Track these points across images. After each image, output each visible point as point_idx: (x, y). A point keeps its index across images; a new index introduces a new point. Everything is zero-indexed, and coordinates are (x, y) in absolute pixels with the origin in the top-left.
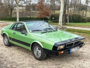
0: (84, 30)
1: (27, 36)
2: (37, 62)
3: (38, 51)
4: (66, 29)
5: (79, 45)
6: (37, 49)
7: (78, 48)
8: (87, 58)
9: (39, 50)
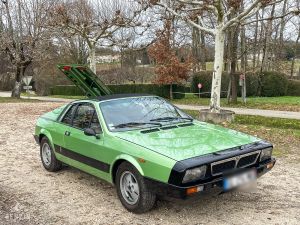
0: (289, 120)
1: (100, 143)
2: (128, 217)
3: (132, 184)
4: (233, 116)
5: (256, 165)
6: (129, 178)
7: (249, 177)
8: (282, 206)
9: (134, 181)
